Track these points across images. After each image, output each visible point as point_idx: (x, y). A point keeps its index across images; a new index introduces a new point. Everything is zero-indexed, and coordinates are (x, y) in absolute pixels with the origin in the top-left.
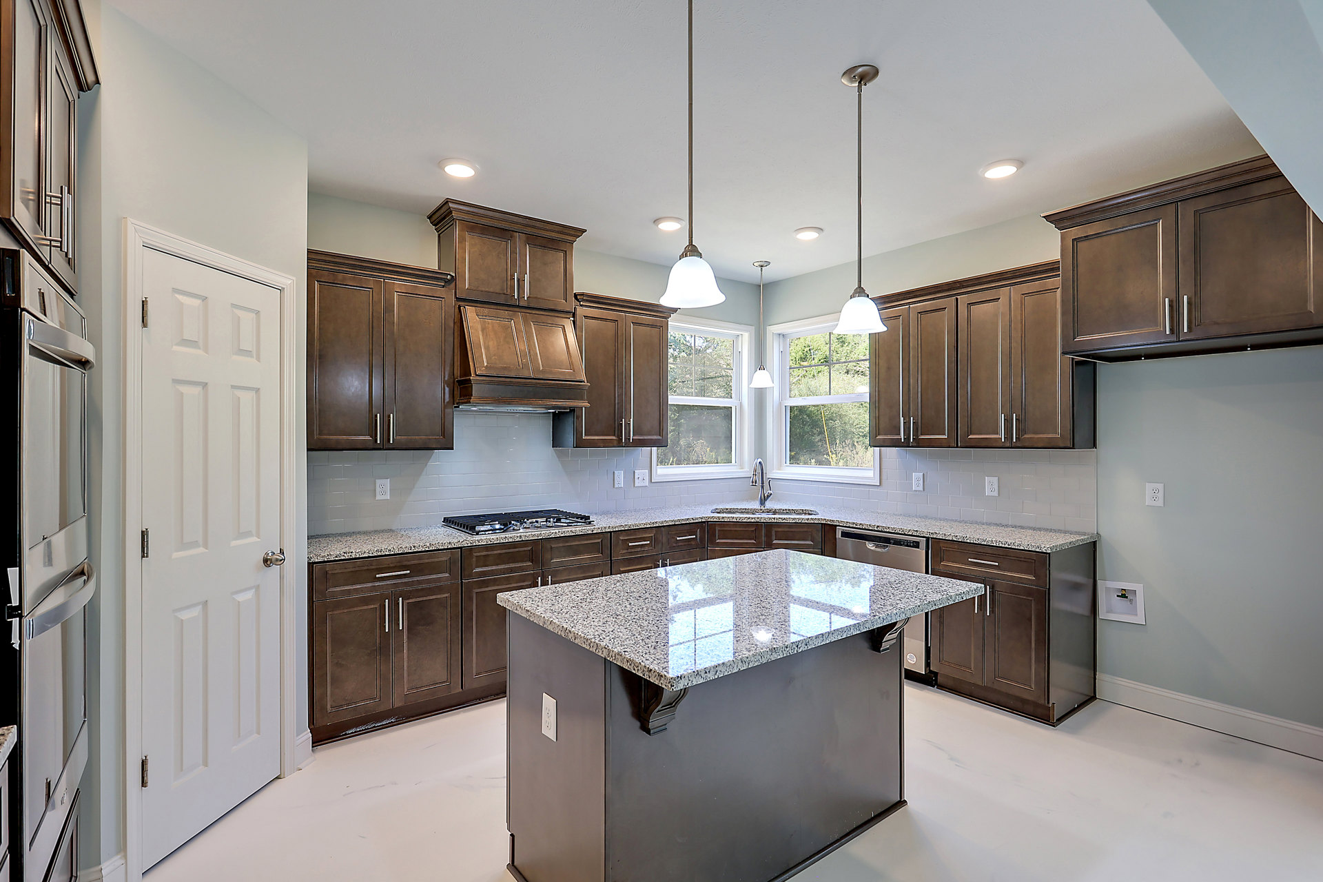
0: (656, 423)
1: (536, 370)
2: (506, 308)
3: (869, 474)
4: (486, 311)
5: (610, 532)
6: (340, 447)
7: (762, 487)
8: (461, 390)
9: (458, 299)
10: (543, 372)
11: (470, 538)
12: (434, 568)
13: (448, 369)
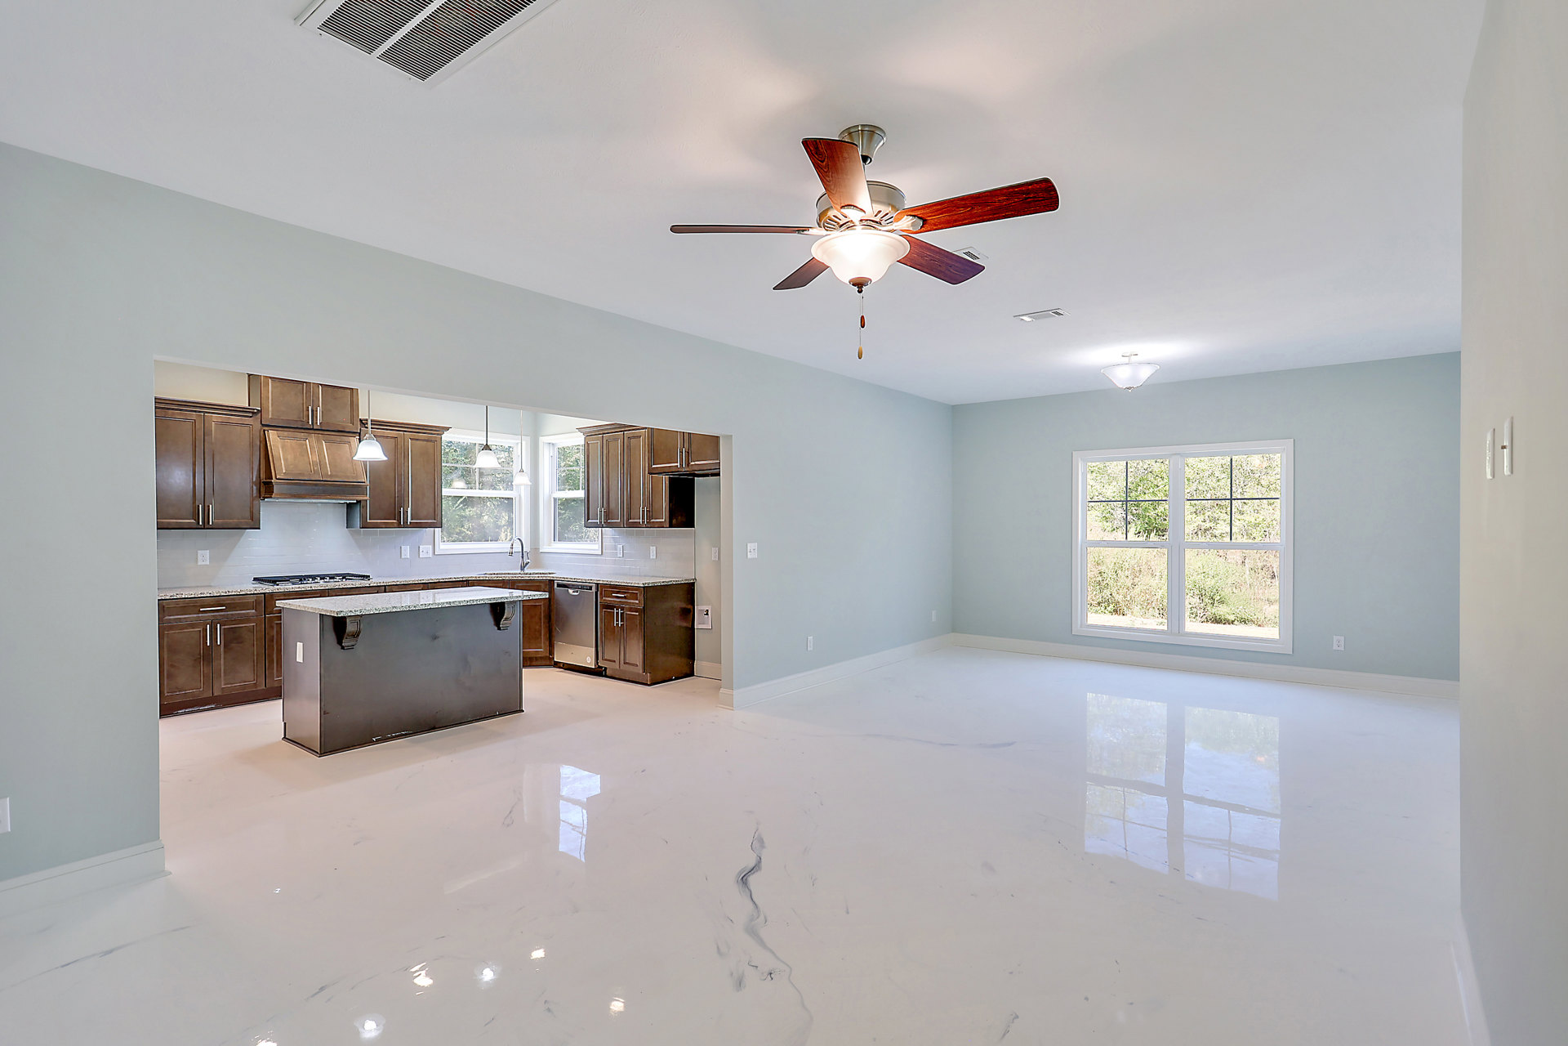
0: (431, 510)
1: (327, 475)
2: (303, 431)
3: (595, 548)
4: (286, 433)
5: (385, 586)
6: (170, 527)
7: (523, 557)
8: (265, 488)
9: (263, 425)
10: (331, 476)
11: (271, 588)
12: (244, 606)
13: (255, 474)
